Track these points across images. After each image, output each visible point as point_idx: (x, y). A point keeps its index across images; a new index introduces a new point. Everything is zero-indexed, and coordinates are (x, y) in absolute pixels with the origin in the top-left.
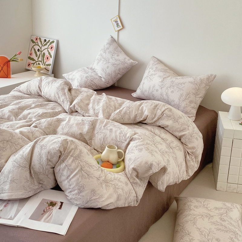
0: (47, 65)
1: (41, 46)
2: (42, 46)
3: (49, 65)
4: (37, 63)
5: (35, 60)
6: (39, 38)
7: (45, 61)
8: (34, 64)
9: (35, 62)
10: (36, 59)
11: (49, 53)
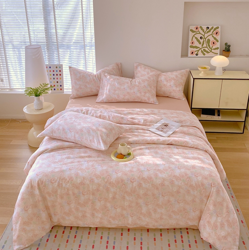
0: (214, 49)
1: (203, 33)
2: (205, 33)
3: (217, 48)
4: (202, 49)
5: (199, 48)
6: (199, 26)
7: (211, 46)
8: (198, 51)
9: (199, 49)
10: (200, 46)
11: (215, 38)
